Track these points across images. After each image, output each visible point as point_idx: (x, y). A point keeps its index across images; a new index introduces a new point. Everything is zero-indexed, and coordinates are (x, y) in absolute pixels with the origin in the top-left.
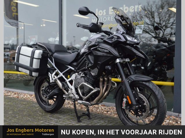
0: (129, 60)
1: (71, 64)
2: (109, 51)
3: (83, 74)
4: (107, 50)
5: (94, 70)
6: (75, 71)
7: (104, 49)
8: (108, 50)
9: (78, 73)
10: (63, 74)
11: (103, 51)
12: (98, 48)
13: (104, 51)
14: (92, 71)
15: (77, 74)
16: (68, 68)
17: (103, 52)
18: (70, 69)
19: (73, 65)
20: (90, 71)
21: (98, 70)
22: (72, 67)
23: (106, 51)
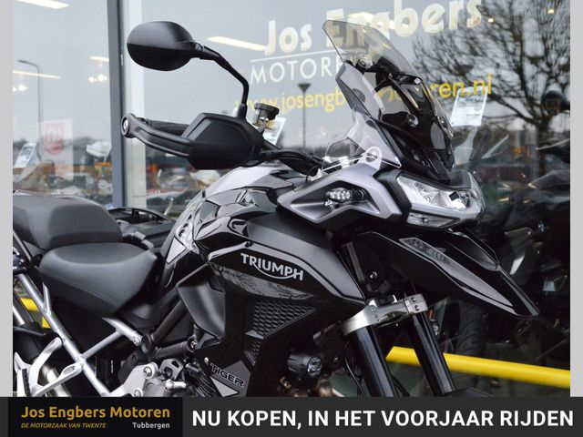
0: (423, 307)
1: (124, 314)
2: (305, 273)
3: (179, 379)
4: (294, 266)
5: (228, 371)
6: (144, 349)
7: (279, 262)
8: (299, 269)
9: (159, 363)
10: (90, 361)
11: (270, 272)
12: (245, 256)
13: (277, 273)
14: (221, 372)
15: (152, 367)
16: (113, 330)
17: (273, 278)
18: (123, 338)
19: (137, 316)
20: (208, 371)
21: (248, 374)
22: (133, 328)
23: (287, 272)
